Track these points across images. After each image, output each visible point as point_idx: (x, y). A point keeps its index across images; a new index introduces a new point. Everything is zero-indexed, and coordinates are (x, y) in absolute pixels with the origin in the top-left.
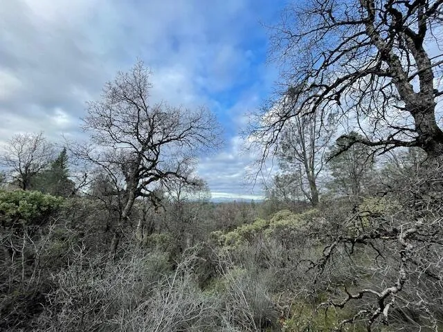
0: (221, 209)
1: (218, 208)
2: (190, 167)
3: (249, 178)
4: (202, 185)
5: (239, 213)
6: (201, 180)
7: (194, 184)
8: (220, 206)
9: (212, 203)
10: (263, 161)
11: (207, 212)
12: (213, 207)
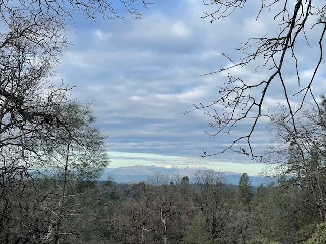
0: (138, 206)
1: (129, 204)
2: (34, 61)
3: (237, 101)
4: (77, 123)
5: (200, 219)
6: (72, 107)
7: (48, 119)
8: (136, 196)
9: (109, 183)
10: (287, 42)
11: (93, 214)
12: (113, 197)
